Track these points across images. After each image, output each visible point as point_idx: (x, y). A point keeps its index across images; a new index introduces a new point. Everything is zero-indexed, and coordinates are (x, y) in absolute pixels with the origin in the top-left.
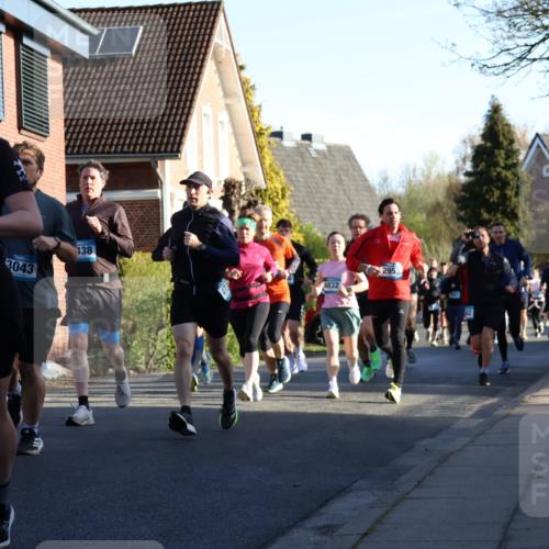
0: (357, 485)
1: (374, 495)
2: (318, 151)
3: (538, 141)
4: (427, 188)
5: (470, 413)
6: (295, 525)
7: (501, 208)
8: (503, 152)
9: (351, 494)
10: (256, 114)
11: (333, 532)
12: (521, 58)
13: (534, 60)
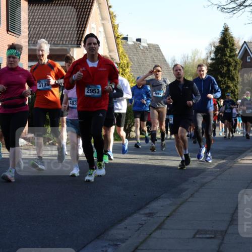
0: (163, 195)
1: (171, 201)
2: (143, 47)
3: (245, 45)
4: (193, 65)
5: (213, 166)
6: (135, 212)
7: (227, 75)
8: (229, 49)
9: (160, 200)
10: (116, 28)
11: (153, 216)
12: (240, 5)
13: (247, 6)
